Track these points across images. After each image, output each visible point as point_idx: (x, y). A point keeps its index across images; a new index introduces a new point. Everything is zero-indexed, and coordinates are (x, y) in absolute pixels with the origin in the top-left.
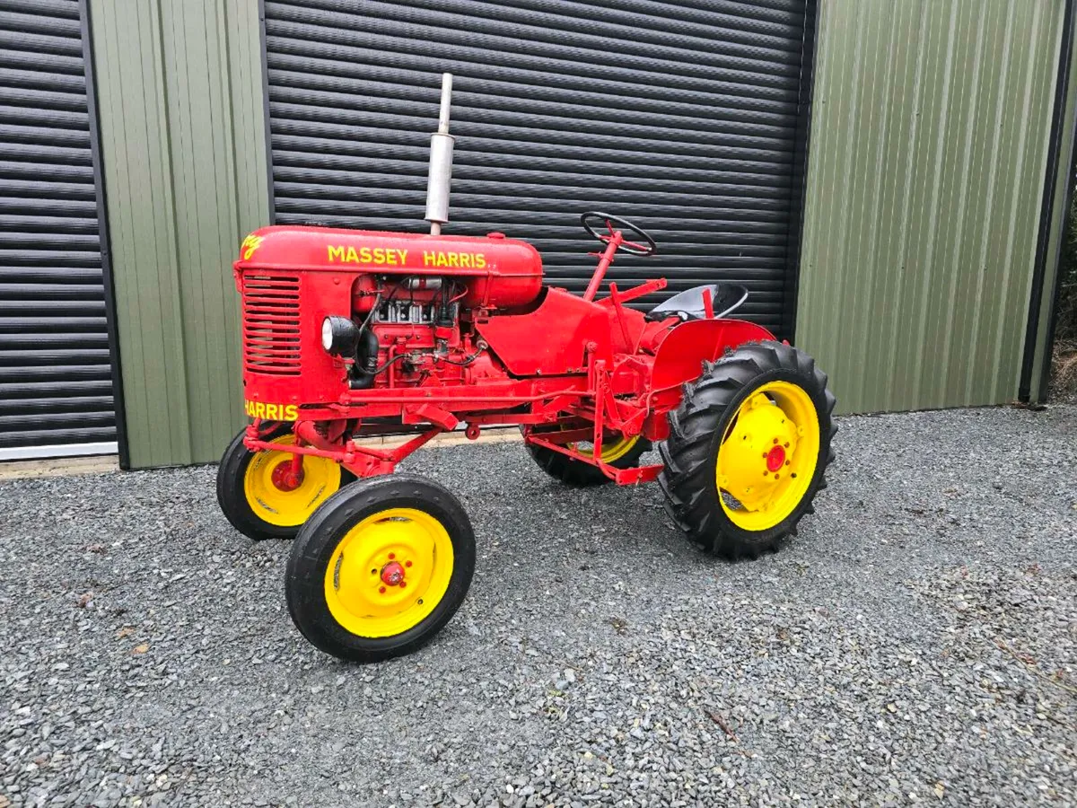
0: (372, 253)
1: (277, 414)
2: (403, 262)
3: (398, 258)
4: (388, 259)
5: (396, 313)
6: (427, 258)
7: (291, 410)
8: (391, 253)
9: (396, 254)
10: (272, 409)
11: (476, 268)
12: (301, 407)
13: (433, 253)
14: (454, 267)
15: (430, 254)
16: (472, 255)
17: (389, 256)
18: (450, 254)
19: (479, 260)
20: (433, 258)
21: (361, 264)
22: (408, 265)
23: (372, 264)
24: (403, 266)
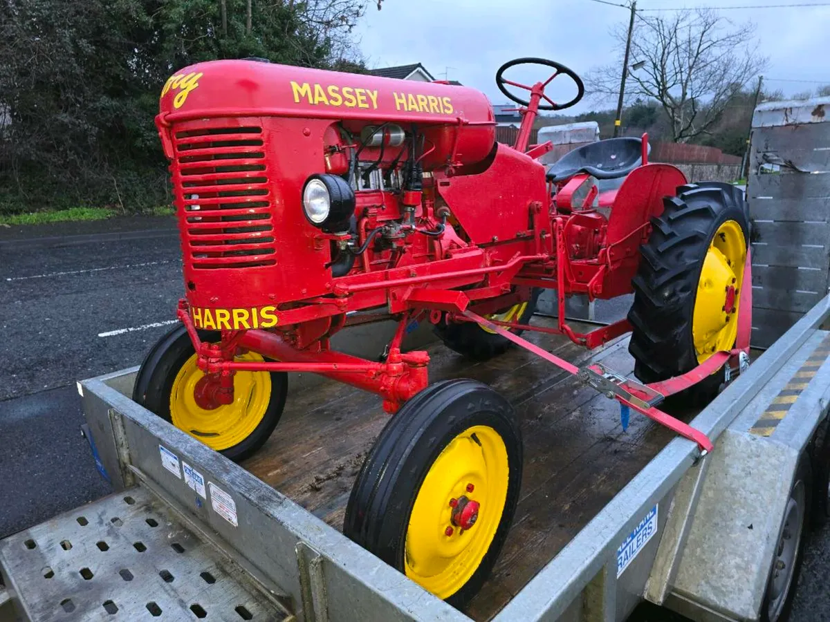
0: (340, 92)
1: (250, 321)
2: (375, 106)
3: (369, 101)
4: (360, 102)
5: (357, 178)
6: (398, 101)
7: (268, 312)
8: (361, 94)
9: (366, 94)
10: (241, 315)
11: (445, 114)
12: (279, 308)
13: (403, 95)
14: (425, 113)
15: (400, 97)
16: (439, 98)
17: (360, 98)
18: (419, 97)
19: (447, 105)
20: (403, 101)
21: (331, 107)
22: (380, 110)
23: (343, 107)
24: (375, 111)
